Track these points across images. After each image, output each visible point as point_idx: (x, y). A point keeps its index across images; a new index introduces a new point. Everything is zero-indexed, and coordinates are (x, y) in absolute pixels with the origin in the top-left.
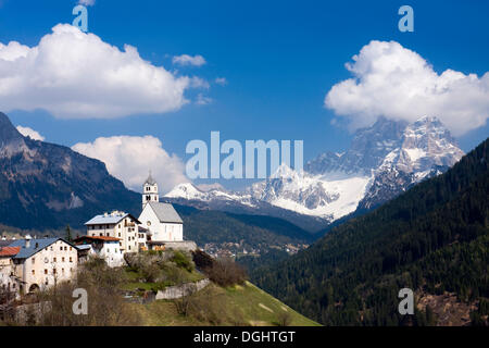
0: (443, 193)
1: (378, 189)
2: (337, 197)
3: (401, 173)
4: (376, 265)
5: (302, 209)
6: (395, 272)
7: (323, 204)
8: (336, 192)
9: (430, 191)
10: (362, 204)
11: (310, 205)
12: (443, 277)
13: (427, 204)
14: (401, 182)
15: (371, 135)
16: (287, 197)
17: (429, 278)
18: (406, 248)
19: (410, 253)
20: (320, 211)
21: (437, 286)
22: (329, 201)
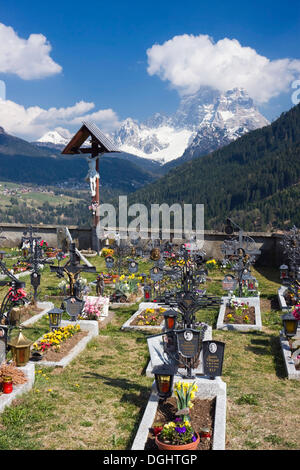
0: (272, 141)
1: (199, 140)
2: (167, 145)
3: (217, 129)
4: (225, 202)
5: (141, 154)
6: (244, 208)
7: (156, 150)
8: (166, 142)
9: (260, 140)
10: (187, 151)
11: (148, 150)
12: (292, 215)
13: (259, 150)
14: (217, 135)
15: (194, 100)
16: (130, 144)
17: (278, 214)
18: (254, 188)
19: (258, 192)
20: (154, 156)
21: (286, 222)
22: (161, 148)
